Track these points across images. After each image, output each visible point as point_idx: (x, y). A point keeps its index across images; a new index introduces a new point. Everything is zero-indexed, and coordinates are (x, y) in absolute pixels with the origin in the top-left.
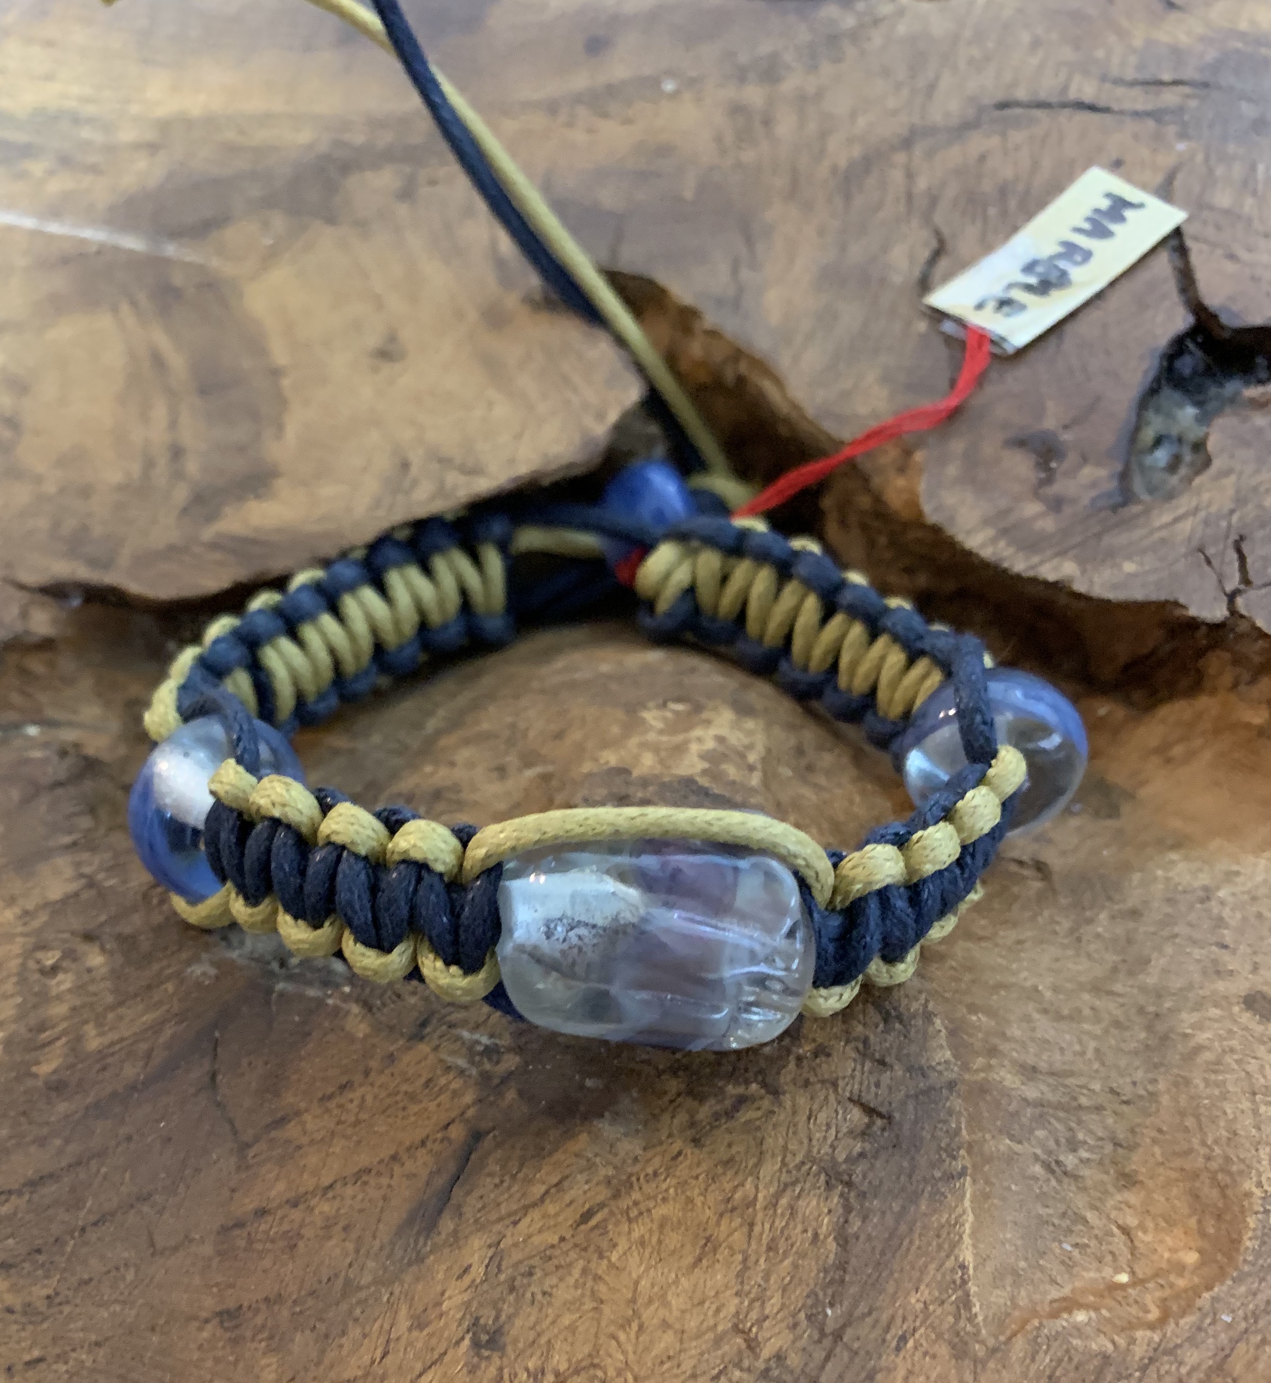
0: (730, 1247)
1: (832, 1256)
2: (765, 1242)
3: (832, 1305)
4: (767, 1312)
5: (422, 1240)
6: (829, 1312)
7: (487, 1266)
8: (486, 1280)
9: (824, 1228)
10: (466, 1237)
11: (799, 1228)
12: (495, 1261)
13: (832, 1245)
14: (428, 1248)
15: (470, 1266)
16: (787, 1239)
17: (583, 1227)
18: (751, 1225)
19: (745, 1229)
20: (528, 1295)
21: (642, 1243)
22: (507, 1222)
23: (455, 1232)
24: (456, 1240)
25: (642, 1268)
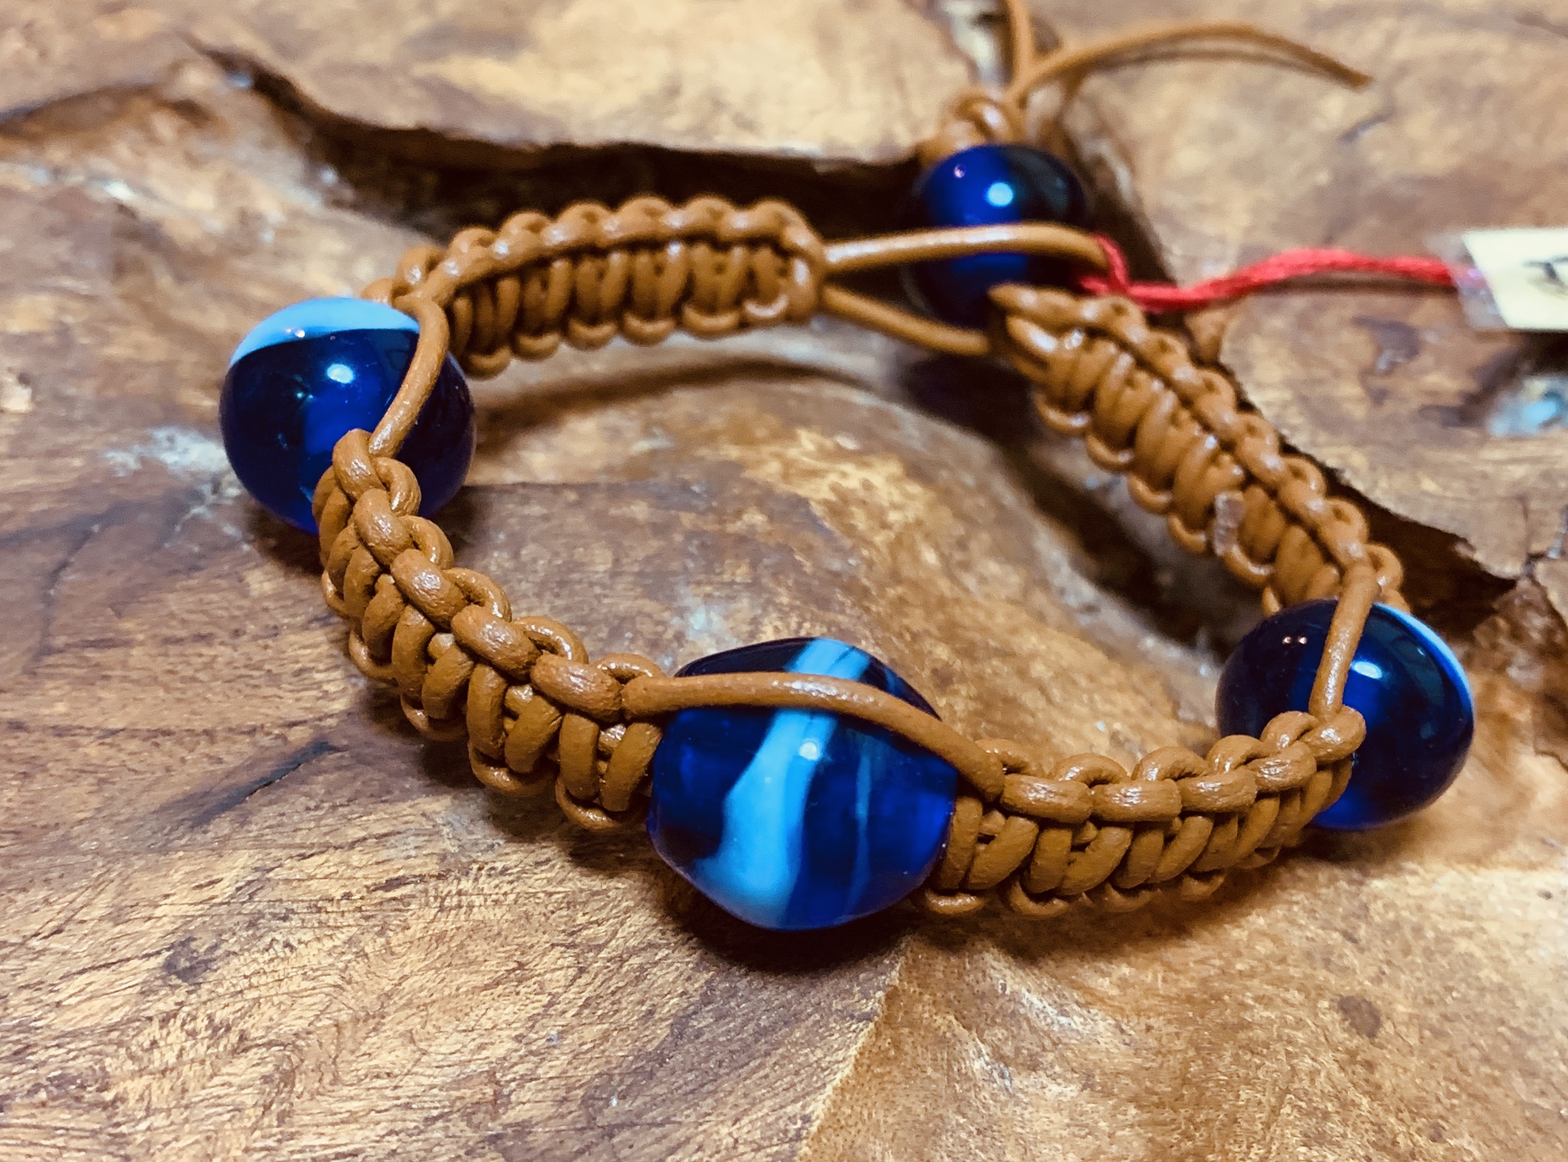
0: (541, 985)
1: (656, 1043)
2: (586, 995)
3: (623, 1097)
4: (540, 1071)
5: (182, 829)
6: (614, 1102)
7: (239, 889)
8: (228, 903)
9: (666, 1009)
10: (235, 849)
11: (636, 997)
12: (250, 889)
13: (663, 1031)
14: (183, 842)
15: (221, 880)
16: (613, 1003)
17: (380, 893)
18: (582, 971)
19: (572, 972)
20: (268, 940)
21: (440, 938)
22: (294, 852)
23: (227, 838)
24: (221, 848)
25: (422, 965)
